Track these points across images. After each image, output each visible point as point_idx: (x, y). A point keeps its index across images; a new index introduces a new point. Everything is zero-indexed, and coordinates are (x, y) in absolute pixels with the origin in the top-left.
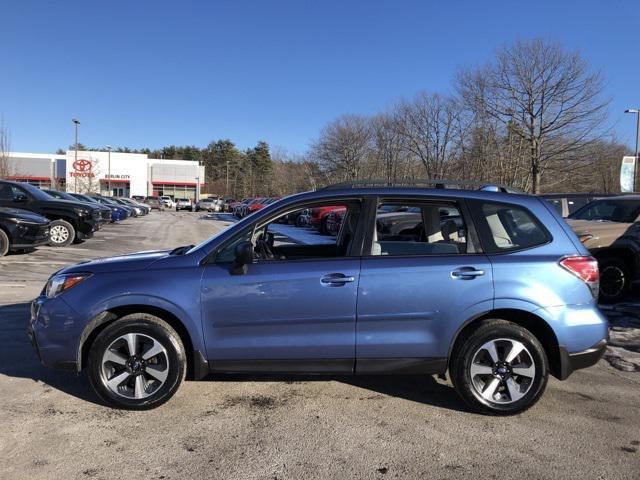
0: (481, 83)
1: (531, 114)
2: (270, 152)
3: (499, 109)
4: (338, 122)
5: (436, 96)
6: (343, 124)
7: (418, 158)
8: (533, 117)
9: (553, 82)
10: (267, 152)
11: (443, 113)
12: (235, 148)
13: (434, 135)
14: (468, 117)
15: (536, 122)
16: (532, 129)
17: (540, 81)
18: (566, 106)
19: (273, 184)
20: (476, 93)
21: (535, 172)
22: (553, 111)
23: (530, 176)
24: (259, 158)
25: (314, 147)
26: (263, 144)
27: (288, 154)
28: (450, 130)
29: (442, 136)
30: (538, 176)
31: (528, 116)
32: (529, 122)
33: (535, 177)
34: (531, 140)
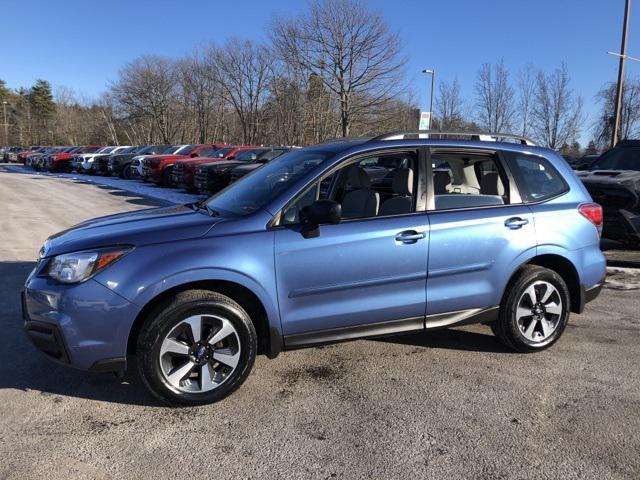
0: (293, 33)
1: (340, 67)
2: (53, 93)
3: (312, 61)
4: (138, 63)
5: (248, 42)
6: (143, 65)
7: (231, 107)
8: (343, 71)
9: (360, 39)
10: (48, 92)
11: (255, 61)
12: (6, 86)
13: (248, 84)
14: (280, 68)
15: (346, 76)
16: (341, 81)
17: (349, 36)
18: (371, 63)
19: (59, 130)
20: (289, 44)
21: (345, 123)
22: (359, 67)
23: (340, 128)
24: (39, 100)
25: (114, 89)
26: (43, 83)
27: (74, 96)
28: (263, 78)
29: (255, 84)
30: (347, 128)
31: (338, 70)
32: (339, 76)
33: (344, 129)
34: (340, 94)
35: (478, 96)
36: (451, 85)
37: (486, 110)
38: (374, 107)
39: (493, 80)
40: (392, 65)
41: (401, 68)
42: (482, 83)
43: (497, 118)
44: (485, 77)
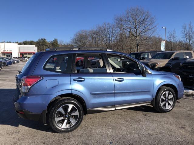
0: (121, 20)
1: (136, 29)
2: (58, 42)
3: (127, 27)
5: (108, 24)
6: (80, 32)
7: (104, 43)
8: (137, 30)
9: (142, 19)
10: (57, 42)
11: (110, 29)
12: (47, 41)
13: (108, 36)
14: (118, 30)
15: (138, 31)
16: (136, 33)
17: (138, 19)
18: (146, 26)
20: (120, 23)
21: (138, 46)
22: (142, 28)
23: (136, 47)
24: (55, 44)
25: (72, 40)
26: (56, 39)
27: (64, 42)
28: (113, 34)
29: (111, 36)
30: (139, 47)
31: (135, 29)
32: (136, 31)
33: (138, 47)
34: (136, 37)
35: (182, 34)
36: (173, 31)
37: (186, 39)
38: (147, 40)
39: (188, 28)
40: (153, 27)
41: (156, 27)
42: (184, 30)
43: (189, 41)
44: (185, 28)
